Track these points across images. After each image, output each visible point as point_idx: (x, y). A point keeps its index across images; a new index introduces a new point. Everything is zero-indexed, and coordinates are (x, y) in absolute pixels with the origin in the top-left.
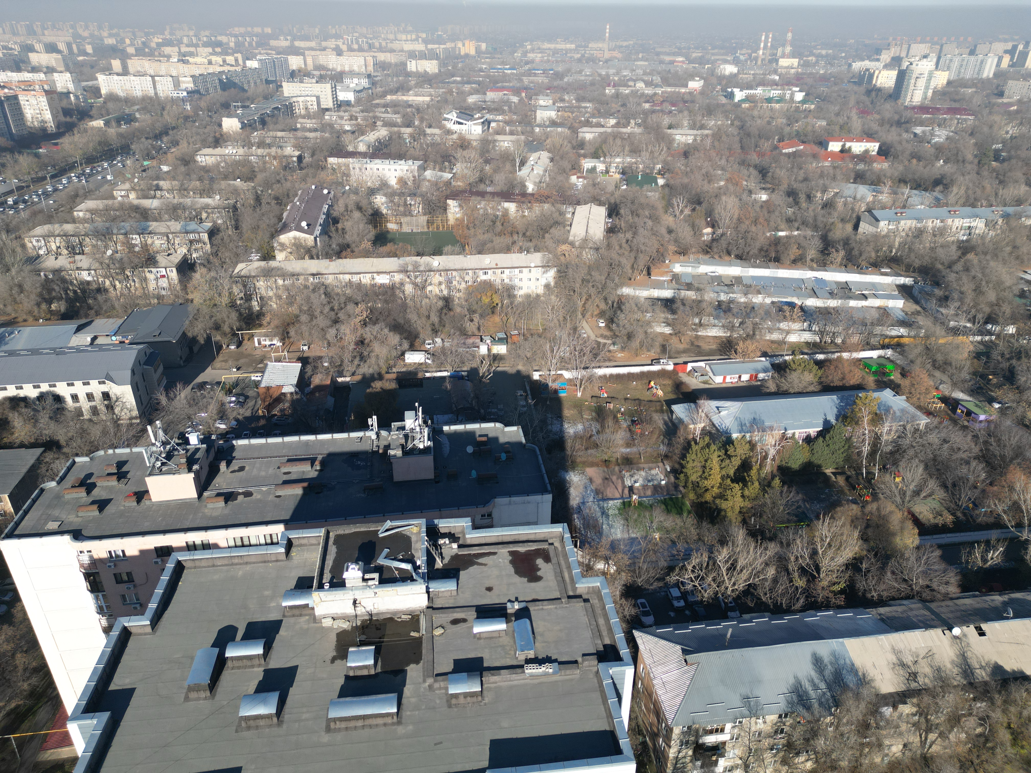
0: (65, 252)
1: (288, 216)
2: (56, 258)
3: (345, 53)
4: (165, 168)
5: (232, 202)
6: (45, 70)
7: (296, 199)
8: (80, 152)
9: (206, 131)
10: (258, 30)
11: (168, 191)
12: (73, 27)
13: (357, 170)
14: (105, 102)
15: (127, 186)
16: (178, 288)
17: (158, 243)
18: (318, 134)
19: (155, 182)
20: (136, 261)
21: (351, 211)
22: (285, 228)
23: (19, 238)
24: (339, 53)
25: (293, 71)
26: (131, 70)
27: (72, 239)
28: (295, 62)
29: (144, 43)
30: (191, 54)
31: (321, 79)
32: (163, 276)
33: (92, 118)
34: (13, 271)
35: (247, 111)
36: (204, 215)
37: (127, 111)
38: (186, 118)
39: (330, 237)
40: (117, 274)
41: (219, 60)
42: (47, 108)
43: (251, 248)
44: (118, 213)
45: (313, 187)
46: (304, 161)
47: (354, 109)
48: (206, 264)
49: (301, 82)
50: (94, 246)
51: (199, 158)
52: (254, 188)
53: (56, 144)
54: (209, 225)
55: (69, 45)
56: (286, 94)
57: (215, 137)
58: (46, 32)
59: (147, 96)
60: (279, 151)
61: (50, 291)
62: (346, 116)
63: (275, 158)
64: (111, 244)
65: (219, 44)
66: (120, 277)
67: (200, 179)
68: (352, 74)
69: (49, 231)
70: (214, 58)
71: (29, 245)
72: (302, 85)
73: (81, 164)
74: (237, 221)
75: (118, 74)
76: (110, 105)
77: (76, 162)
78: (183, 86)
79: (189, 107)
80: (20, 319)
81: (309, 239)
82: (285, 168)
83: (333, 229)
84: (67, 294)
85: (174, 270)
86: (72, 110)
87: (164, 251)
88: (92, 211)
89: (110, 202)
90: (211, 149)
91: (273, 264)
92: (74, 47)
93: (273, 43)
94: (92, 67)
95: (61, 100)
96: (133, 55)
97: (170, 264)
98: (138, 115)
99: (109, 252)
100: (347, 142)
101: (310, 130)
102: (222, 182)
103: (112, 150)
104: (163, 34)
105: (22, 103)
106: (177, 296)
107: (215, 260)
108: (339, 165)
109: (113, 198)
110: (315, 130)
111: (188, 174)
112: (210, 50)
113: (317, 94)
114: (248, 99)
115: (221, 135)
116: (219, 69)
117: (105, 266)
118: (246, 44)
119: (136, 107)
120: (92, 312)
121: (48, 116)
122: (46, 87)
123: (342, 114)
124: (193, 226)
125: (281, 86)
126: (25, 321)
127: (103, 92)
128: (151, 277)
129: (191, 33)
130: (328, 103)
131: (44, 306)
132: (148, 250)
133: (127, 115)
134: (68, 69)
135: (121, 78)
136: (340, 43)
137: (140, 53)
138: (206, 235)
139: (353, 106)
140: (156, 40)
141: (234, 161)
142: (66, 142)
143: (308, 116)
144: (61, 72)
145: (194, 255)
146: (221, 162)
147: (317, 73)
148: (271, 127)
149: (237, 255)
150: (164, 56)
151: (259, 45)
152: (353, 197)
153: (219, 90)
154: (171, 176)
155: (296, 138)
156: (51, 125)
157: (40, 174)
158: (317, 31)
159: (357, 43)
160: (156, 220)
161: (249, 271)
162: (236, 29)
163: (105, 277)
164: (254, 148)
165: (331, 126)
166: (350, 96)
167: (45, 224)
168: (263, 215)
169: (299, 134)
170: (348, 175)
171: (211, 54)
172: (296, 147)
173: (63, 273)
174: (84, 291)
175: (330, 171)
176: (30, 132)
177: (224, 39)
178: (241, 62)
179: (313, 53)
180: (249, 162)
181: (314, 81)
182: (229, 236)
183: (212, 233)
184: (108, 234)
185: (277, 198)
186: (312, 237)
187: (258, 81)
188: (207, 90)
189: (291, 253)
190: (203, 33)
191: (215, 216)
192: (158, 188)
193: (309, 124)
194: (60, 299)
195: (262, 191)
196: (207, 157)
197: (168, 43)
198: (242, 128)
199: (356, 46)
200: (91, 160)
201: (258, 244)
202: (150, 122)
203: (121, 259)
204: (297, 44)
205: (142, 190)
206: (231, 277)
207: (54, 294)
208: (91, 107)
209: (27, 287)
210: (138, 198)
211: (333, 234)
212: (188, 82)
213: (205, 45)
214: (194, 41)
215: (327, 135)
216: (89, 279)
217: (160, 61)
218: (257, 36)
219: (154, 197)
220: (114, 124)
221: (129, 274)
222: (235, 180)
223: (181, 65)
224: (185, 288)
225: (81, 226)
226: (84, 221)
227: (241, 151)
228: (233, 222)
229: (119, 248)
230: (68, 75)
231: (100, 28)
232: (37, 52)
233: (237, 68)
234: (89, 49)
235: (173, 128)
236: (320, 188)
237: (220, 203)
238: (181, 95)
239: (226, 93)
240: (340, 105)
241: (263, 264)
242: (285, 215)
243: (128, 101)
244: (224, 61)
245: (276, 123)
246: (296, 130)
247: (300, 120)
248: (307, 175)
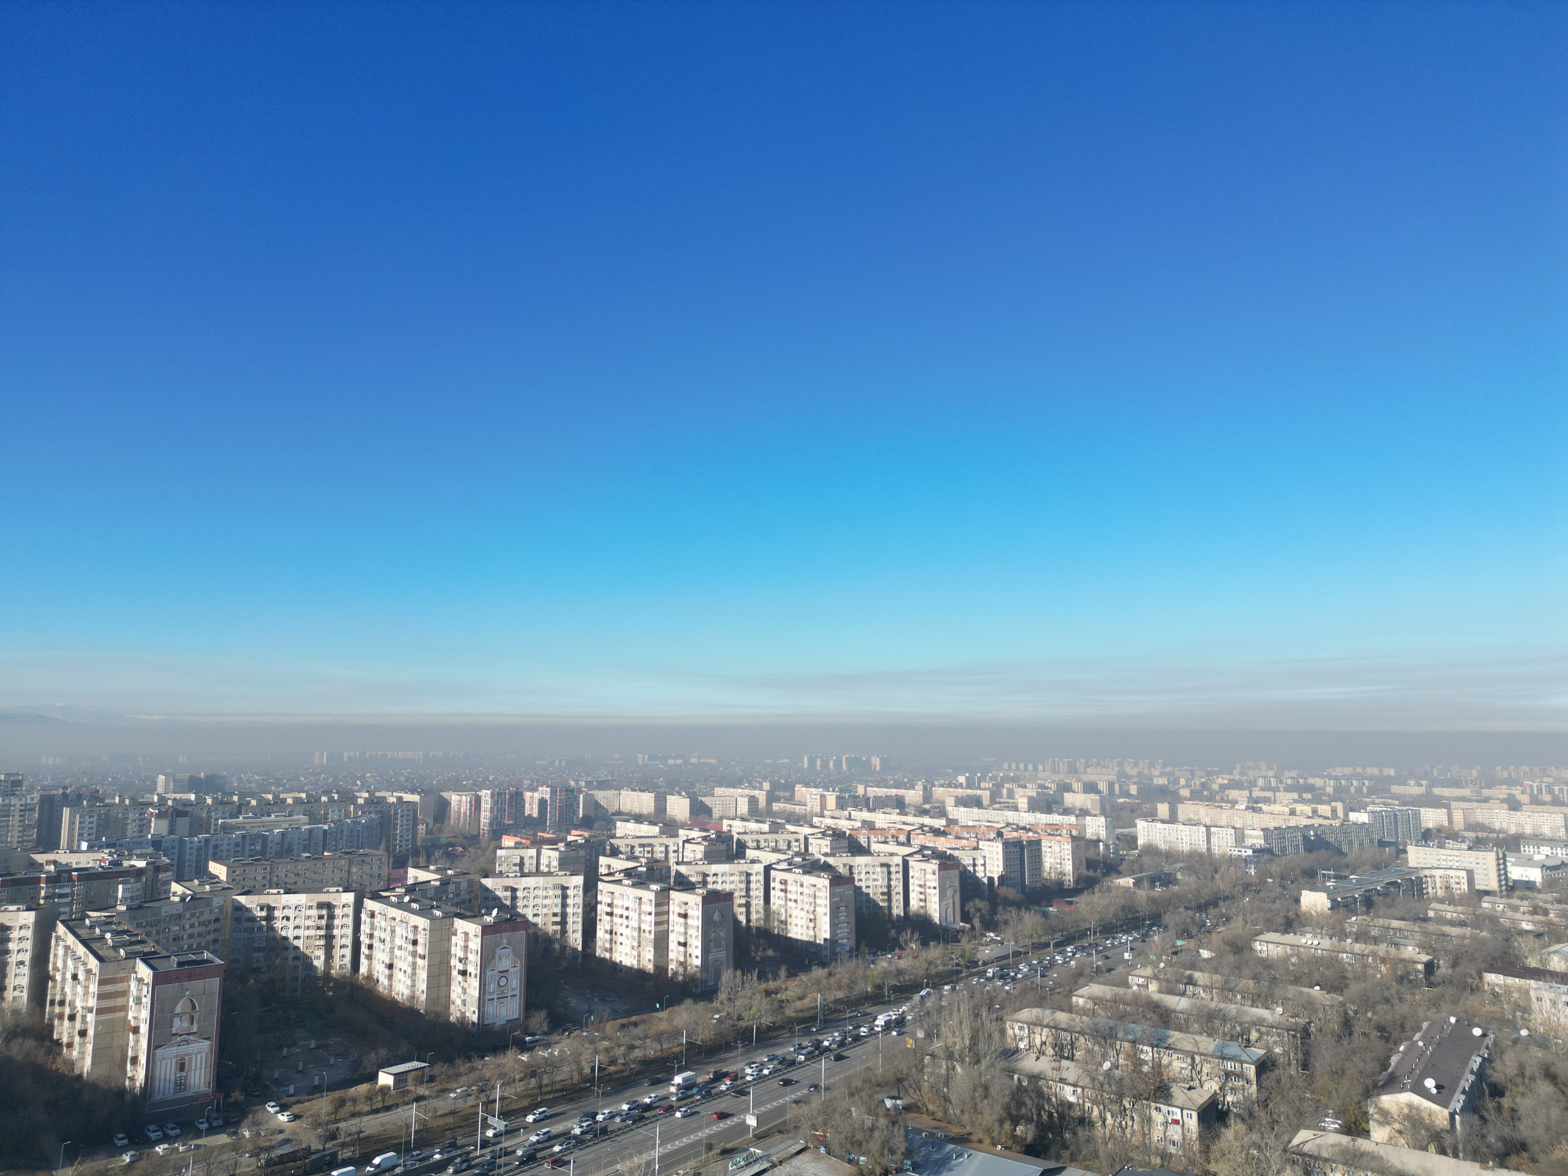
0: (1050, 1051)
1: (1399, 1063)
2: (1038, 1058)
3: (1525, 807)
4: (1205, 954)
5: (1301, 1021)
6: (1077, 812)
7: (1417, 1036)
8: (1097, 916)
9: (1274, 906)
10: (1374, 771)
11: (1205, 988)
12: (1119, 764)
13: (1547, 1004)
14: (1139, 856)
15: (1148, 971)
16: (1196, 1147)
17: (1177, 1065)
18: (1468, 931)
19: (1188, 972)
20: (1141, 1087)
21: (1532, 1079)
22: (1392, 1084)
23: (1000, 1019)
24: (1514, 805)
25: (1428, 830)
26: (1181, 816)
27: (1063, 1034)
28: (1431, 817)
29: (1203, 785)
30: (1267, 801)
31: (1477, 844)
32: (1176, 1122)
33: (1120, 874)
34: (984, 1064)
35: (1342, 884)
36: (1254, 1035)
37: (1166, 869)
38: (1247, 886)
39: (1483, 1119)
40: (1111, 1101)
41: (1307, 809)
42: (1070, 857)
43: (1327, 1107)
44: (1128, 1009)
45: (1453, 1020)
46: (1438, 973)
47: (1542, 896)
48: (1246, 1116)
49: (1441, 846)
50: (1089, 1051)
51: (1257, 946)
52: (1343, 1004)
53: (1071, 903)
54: (1259, 1052)
55: (1111, 785)
56: (1412, 863)
57: (1287, 917)
58: (1089, 770)
59: (1196, 851)
60: (1393, 950)
61: (1020, 1104)
62: (1525, 906)
63: (1383, 961)
64: (1112, 1053)
65: (1310, 789)
66: (1116, 1108)
67: (1256, 978)
68: (1538, 839)
69: (1037, 1017)
70: (1299, 807)
71: (1010, 1032)
72: (1442, 851)
73: (1095, 933)
74: (1307, 1054)
75: (1163, 822)
76: (1146, 860)
77: (1089, 929)
78: (1249, 842)
79: (1252, 871)
80: (974, 1138)
81: (1439, 1115)
82: (1401, 980)
83: (1490, 1105)
84: (1039, 1115)
85: (1195, 1115)
86: (1099, 862)
87: (1184, 1080)
88: (1096, 1000)
89: (1121, 991)
90: (1278, 935)
91: (1362, 1144)
92: (1117, 787)
93: (1396, 789)
94: (1133, 811)
95: (1087, 849)
96: (1186, 799)
97: (1188, 1104)
98: (1179, 876)
99: (1107, 1065)
100: (1525, 950)
101: (1452, 923)
102: (1290, 987)
103: (1137, 918)
104: (1232, 774)
105: (1044, 849)
106: (1192, 1162)
107: (1262, 1114)
108: (1508, 990)
109: (1127, 985)
110: (1462, 924)
111: (1238, 968)
112: (1295, 796)
113: (1469, 866)
114: (1347, 866)
115: (1297, 915)
116: (1304, 822)
117: (1097, 1085)
118: (1353, 790)
119: (1179, 865)
120: (1066, 1154)
121: (1068, 867)
122: (1074, 833)
123: (1515, 901)
124: (1234, 1049)
125: (1405, 852)
126: (980, 1141)
127: (1140, 842)
128: (1158, 1118)
129: (1270, 773)
130: (1488, 880)
131: (1007, 1126)
132: (1160, 1074)
133: (1165, 874)
134: (1103, 812)
135: (1166, 826)
136: (1516, 791)
137: (1196, 796)
138: (1253, 1068)
139: (1539, 891)
140: (1220, 781)
141: (1314, 956)
142: (1083, 902)
143: (1450, 899)
144: (1095, 816)
145: (1229, 1098)
146: (1292, 956)
147: (1471, 835)
148: (1381, 911)
149: (1300, 1114)
150: (1228, 801)
151: (1371, 791)
152: (1538, 1053)
153: (1302, 850)
154: (1212, 966)
155: (1425, 933)
156: (1069, 878)
157: (1043, 940)
158: (1475, 773)
159: (1550, 791)
160: (1180, 1029)
161: (1319, 1146)
162: (1338, 769)
163: (1095, 1102)
164: (1349, 941)
165: (1492, 919)
166: (1535, 875)
167: (1035, 1007)
168: (1354, 1052)
169: (1432, 927)
170: (1527, 1010)
171: (1296, 801)
172: (1423, 947)
173: (1041, 1083)
174: (1062, 1117)
175: (1487, 997)
176: (1044, 885)
177: (1318, 782)
178: (1340, 813)
179: (1465, 805)
180: (1339, 962)
181: (1464, 846)
182: (1291, 1077)
183: (1264, 1066)
184: (1111, 1037)
185: (1381, 1028)
186: (1446, 1112)
187: (1366, 841)
188: (1283, 850)
189: (1400, 1132)
190: (1287, 774)
191: (1271, 1040)
192: (1191, 981)
193: (1450, 912)
194: (1030, 1120)
195: (1356, 1012)
196: (1271, 946)
197: (1236, 785)
198: (1332, 908)
199: (1547, 798)
200: (1108, 929)
201: (1339, 1102)
202: (1194, 886)
203: (1121, 1079)
204: (1437, 791)
205: (1168, 980)
206: (1285, 1150)
207: (1024, 1111)
208: (1122, 860)
209: (994, 1091)
210: (1160, 991)
211: (1491, 1116)
212: (1257, 837)
213: (1289, 789)
214: (1273, 783)
215: (1484, 934)
216: (1072, 1099)
217: (1221, 807)
218: (1370, 779)
219: (1183, 994)
220: (1146, 884)
221: (1127, 1106)
222: (1312, 987)
223: (1249, 815)
224: (1206, 1150)
225: (1078, 1019)
226: (1083, 1012)
227: (1326, 943)
228: (1300, 1056)
229: (1121, 1061)
230: (1103, 819)
231: (1152, 765)
232: (1074, 792)
233: (1333, 823)
234: (1133, 790)
235: (1226, 898)
236: (1464, 1023)
237: (1283, 1020)
238: (1244, 854)
239: (1312, 856)
240: (1512, 888)
241: (1345, 1139)
242: (1394, 1060)
243: (1171, 856)
244: (1315, 812)
245: (1390, 906)
246: (1426, 919)
247: (1434, 905)
248: (1442, 997)
